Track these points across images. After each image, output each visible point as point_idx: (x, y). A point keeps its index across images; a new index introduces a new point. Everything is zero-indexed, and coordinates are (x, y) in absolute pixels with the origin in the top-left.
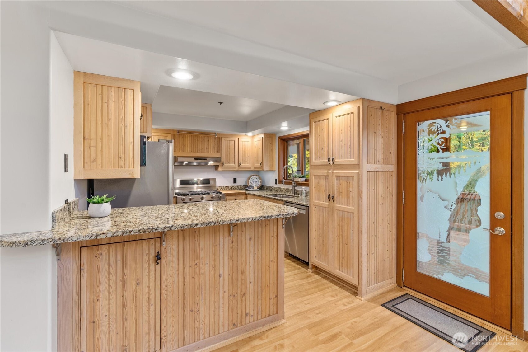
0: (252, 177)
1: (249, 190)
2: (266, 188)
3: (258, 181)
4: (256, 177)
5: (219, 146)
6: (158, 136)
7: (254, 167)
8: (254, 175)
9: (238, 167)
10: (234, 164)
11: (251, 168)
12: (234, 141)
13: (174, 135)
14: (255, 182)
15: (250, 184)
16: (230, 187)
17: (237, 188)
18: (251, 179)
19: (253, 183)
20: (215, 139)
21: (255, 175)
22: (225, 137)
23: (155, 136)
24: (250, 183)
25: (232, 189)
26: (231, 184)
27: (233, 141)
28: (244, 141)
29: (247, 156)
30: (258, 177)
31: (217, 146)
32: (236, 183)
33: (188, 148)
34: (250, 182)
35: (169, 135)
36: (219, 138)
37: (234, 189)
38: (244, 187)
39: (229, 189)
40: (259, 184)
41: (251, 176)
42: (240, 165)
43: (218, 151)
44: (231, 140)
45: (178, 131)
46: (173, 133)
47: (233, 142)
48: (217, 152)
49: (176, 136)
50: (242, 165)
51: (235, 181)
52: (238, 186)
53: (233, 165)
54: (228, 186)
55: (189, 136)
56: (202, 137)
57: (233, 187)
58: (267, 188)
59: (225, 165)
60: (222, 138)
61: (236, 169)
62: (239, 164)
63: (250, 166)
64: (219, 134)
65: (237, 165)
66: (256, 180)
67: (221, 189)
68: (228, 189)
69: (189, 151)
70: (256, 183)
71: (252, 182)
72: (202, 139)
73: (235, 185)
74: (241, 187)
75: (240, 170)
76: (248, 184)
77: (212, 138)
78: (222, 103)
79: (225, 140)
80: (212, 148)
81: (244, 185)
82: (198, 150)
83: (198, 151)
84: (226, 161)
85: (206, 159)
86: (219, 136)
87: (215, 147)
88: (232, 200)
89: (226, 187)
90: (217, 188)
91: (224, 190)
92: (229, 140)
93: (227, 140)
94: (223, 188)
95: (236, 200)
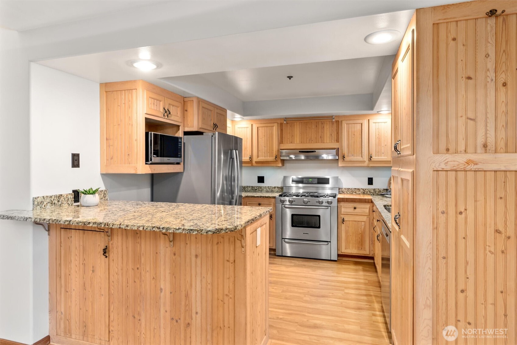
1: (385, 195)
5: (338, 133)
6: (264, 127)
9: (367, 162)
10: (362, 157)
11: (391, 163)
12: (362, 124)
13: (281, 124)
16: (362, 190)
17: (372, 191)
20: (333, 123)
22: (346, 120)
23: (261, 127)
25: (364, 192)
27: (359, 123)
28: (379, 123)
29: (383, 145)
31: (336, 132)
32: (372, 184)
33: (297, 139)
35: (276, 124)
36: (337, 122)
37: (368, 193)
38: (385, 191)
39: (360, 192)
43: (337, 140)
44: (357, 124)
45: (286, 119)
46: (279, 122)
47: (359, 126)
48: (336, 141)
49: (284, 125)
50: (374, 158)
51: (370, 181)
52: (374, 190)
53: (359, 159)
54: (358, 188)
55: (298, 123)
56: (315, 123)
57: (367, 191)
59: (347, 159)
60: (342, 121)
61: (366, 164)
62: (370, 157)
64: (338, 116)
65: (366, 158)
67: (348, 192)
68: (358, 193)
69: (298, 142)
73: (371, 187)
74: (380, 191)
75: (371, 165)
76: (390, 186)
77: (328, 122)
78: (292, 77)
79: (347, 124)
80: (328, 135)
81: (385, 188)
82: (309, 140)
84: (348, 153)
85: (315, 151)
86: (338, 120)
87: (332, 134)
88: (349, 208)
89: (356, 189)
90: (342, 190)
91: (351, 193)
92: (354, 124)
93: (351, 124)
94: (350, 190)
95: (355, 208)
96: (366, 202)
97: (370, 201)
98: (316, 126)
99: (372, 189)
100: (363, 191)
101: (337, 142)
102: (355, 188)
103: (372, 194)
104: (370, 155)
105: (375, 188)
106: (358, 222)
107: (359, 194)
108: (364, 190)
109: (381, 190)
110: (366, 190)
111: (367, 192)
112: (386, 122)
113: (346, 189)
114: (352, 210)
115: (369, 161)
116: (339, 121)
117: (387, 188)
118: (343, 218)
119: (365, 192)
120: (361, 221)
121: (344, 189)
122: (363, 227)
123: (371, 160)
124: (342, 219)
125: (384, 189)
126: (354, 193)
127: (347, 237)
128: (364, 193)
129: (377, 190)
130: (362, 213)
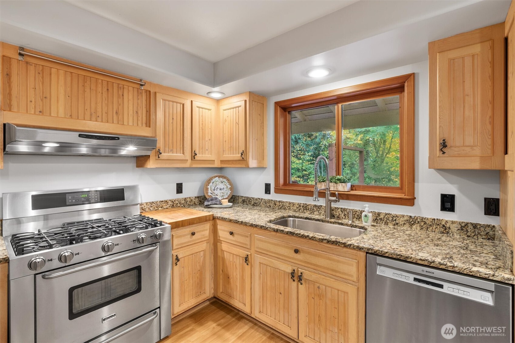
0: (214, 180)
1: (211, 206)
2: (240, 200)
3: (225, 187)
4: (221, 179)
5: (148, 112)
7: (221, 161)
8: (216, 177)
9: (190, 161)
10: (183, 153)
11: (214, 164)
12: (183, 105)
13: (7, 60)
14: (220, 189)
15: (210, 194)
16: (170, 203)
17: (183, 202)
18: (211, 184)
19: (216, 192)
20: (139, 92)
21: (219, 177)
22: (163, 94)
24: (210, 191)
26: (172, 195)
27: (181, 104)
28: (203, 109)
29: (207, 139)
30: (225, 180)
31: (144, 110)
32: (181, 192)
33: (59, 108)
34: (209, 189)
36: (148, 92)
37: (179, 205)
39: (168, 206)
40: (228, 193)
41: (211, 179)
42: (194, 156)
43: (146, 124)
44: (177, 102)
45: (23, 51)
47: (179, 107)
48: (144, 125)
49: (14, 62)
50: (199, 157)
51: (179, 188)
52: (185, 199)
53: (179, 155)
54: (166, 199)
56: (105, 83)
57: (177, 202)
58: (244, 201)
59: (164, 155)
60: (156, 93)
61: (187, 165)
62: (193, 154)
63: (214, 159)
64: (150, 84)
65: (188, 156)
66: (221, 186)
67: (151, 208)
68: (165, 207)
69: (61, 114)
70: (222, 191)
71: (214, 190)
72: (105, 90)
73: (180, 196)
75: (194, 166)
76: (207, 193)
77: (131, 89)
79: (163, 100)
80: (131, 112)
81: (196, 195)
82: (91, 115)
83: (94, 119)
84: (165, 147)
85: (116, 139)
86: (149, 89)
87: (139, 112)
88: (184, 236)
89: (162, 202)
90: (143, 206)
91: (156, 209)
92: (173, 102)
93: (169, 101)
94: (155, 205)
95: (193, 234)
96: (206, 221)
97: (212, 218)
98: (108, 90)
99: (183, 199)
100: (172, 203)
101: (146, 126)
102: (162, 200)
103: (183, 205)
104: (193, 152)
105: (186, 197)
106: (196, 254)
107: (167, 208)
108: (174, 201)
109: (192, 199)
110: (175, 201)
111: (177, 204)
112: (210, 110)
113: (148, 204)
114: (187, 239)
115: (192, 160)
116: (150, 91)
117: (199, 195)
118: (177, 256)
119: (175, 205)
120: (200, 252)
121: (145, 205)
122: (202, 259)
123: (194, 158)
124: (175, 258)
125: (196, 197)
126: (160, 209)
127: (182, 284)
128: (173, 206)
129: (188, 199)
130: (202, 238)
